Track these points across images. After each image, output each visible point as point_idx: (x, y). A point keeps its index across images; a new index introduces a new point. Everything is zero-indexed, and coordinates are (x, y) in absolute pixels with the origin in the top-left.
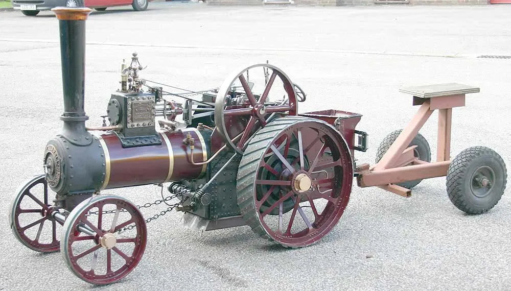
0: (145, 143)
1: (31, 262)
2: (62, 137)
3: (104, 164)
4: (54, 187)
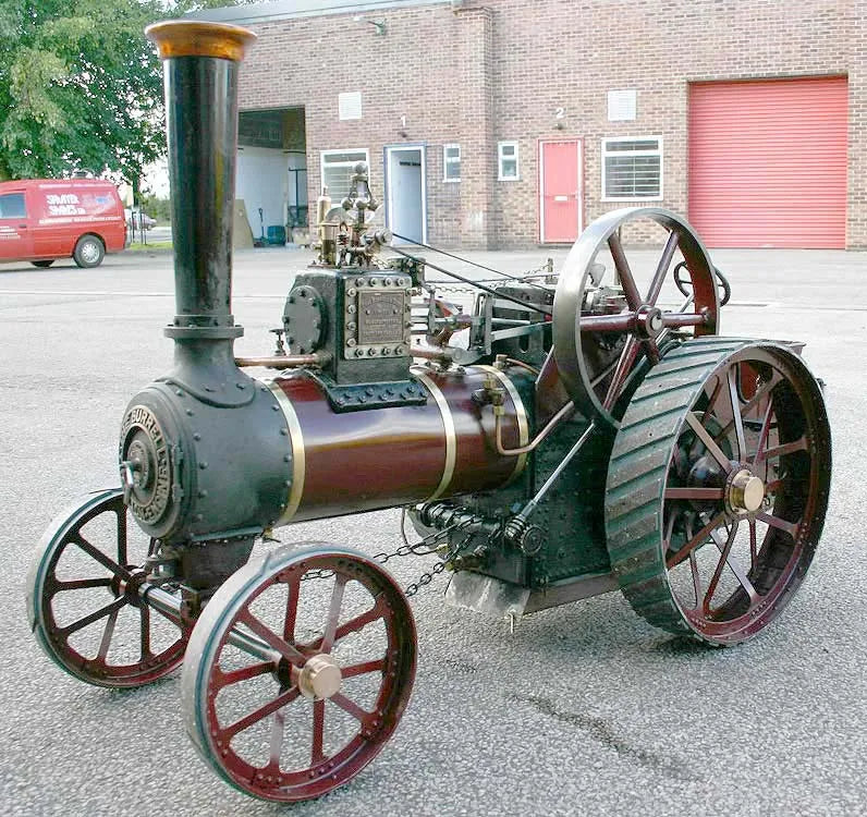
0: (388, 399)
1: (88, 720)
2: (172, 383)
3: (290, 458)
4: (151, 522)
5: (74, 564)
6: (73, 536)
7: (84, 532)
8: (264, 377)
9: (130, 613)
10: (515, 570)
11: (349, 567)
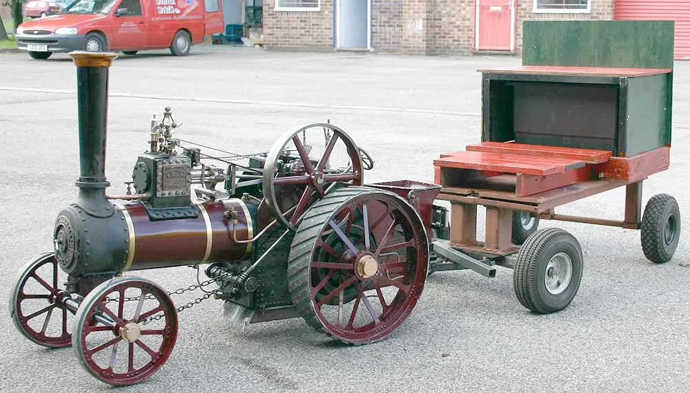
0: (177, 215)
1: (35, 359)
2: (77, 207)
3: (127, 240)
4: (65, 266)
5: (32, 287)
6: (32, 273)
7: (37, 272)
8: (120, 205)
9: (57, 311)
10: (247, 300)
11: (148, 288)
